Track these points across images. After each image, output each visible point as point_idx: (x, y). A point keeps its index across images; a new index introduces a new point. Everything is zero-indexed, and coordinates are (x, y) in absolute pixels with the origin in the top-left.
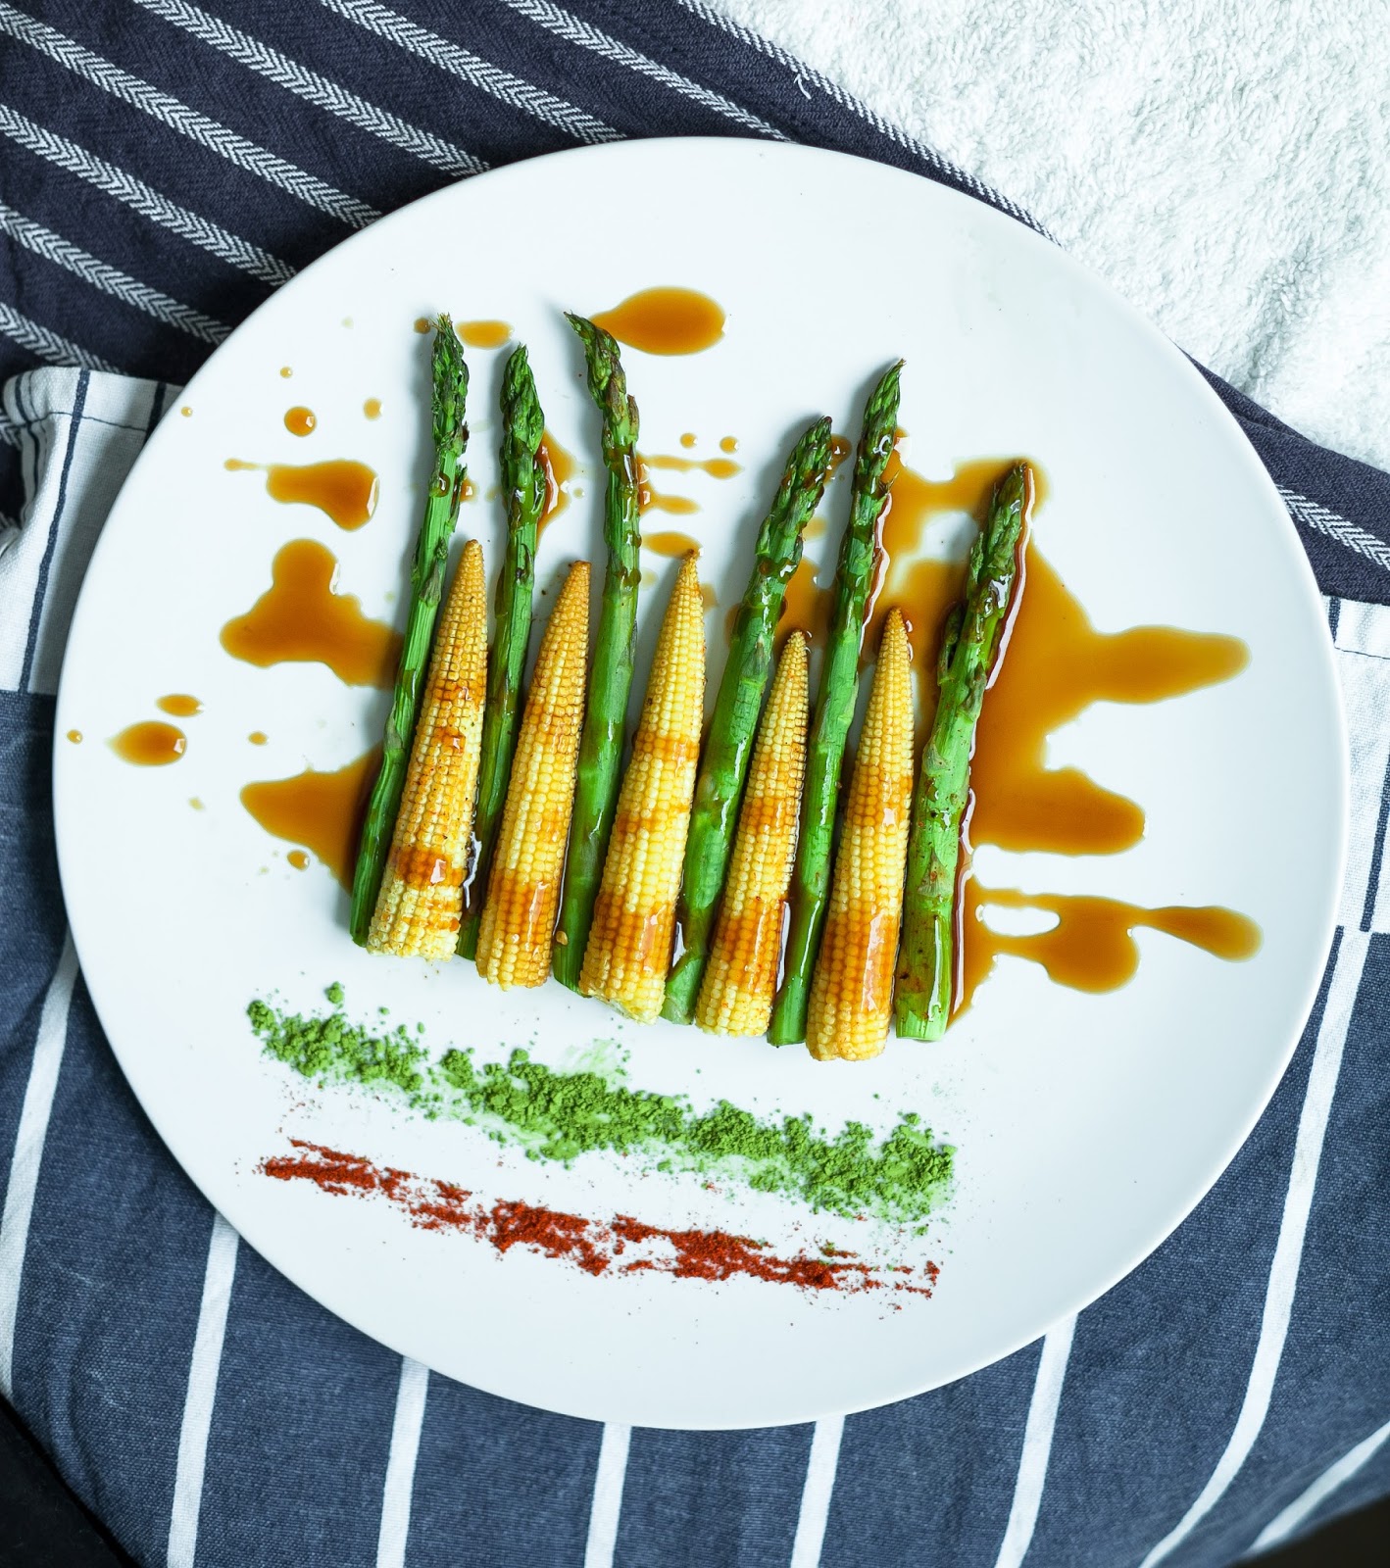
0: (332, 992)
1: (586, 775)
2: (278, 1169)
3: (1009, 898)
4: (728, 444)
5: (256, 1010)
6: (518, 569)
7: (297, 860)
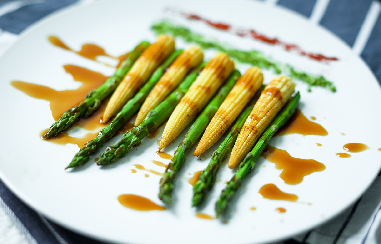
0: (310, 91)
1: (216, 108)
2: (334, 59)
3: (107, 65)
4: (134, 171)
5: (334, 90)
6: (218, 155)
7: (314, 118)
